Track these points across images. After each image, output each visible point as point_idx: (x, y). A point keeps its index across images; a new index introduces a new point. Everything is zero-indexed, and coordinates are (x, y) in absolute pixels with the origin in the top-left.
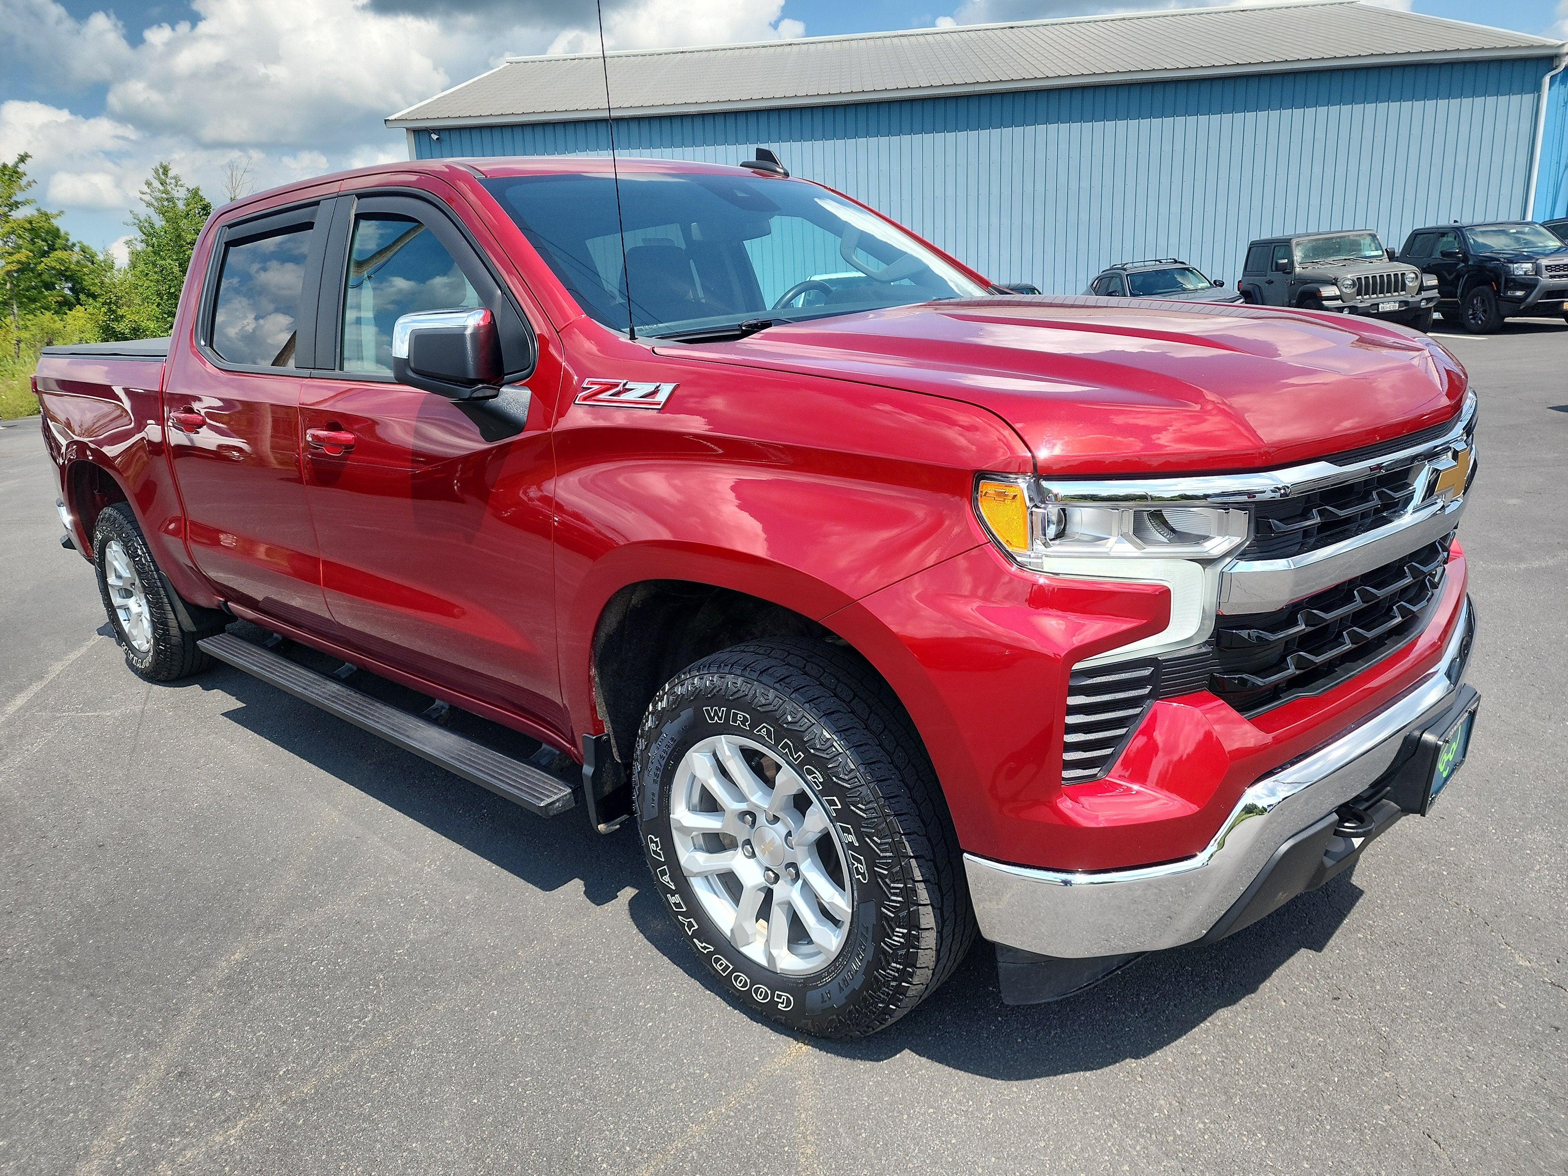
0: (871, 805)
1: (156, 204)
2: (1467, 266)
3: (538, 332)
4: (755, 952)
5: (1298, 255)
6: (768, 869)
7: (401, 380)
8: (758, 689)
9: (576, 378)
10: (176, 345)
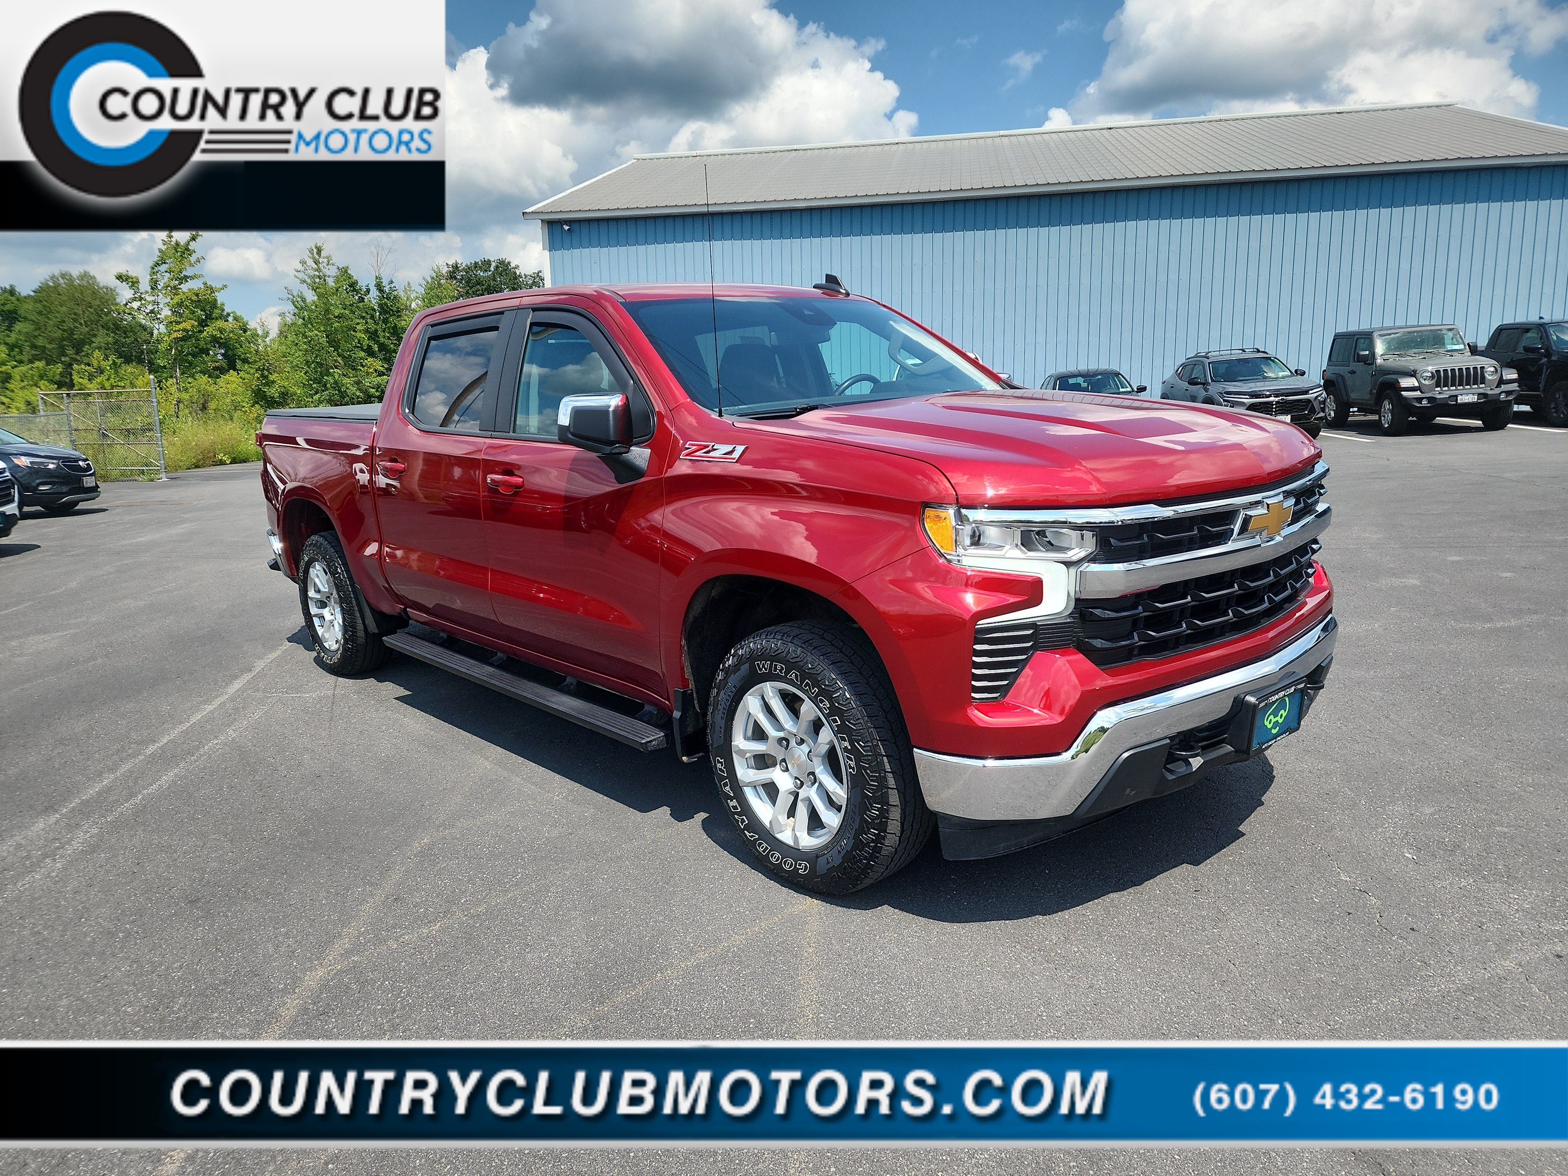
0: (859, 721)
1: (309, 281)
2: (1549, 361)
3: (657, 410)
4: (786, 837)
5: (1380, 348)
6: (796, 778)
7: (564, 441)
8: (792, 648)
9: (681, 441)
10: (385, 413)
